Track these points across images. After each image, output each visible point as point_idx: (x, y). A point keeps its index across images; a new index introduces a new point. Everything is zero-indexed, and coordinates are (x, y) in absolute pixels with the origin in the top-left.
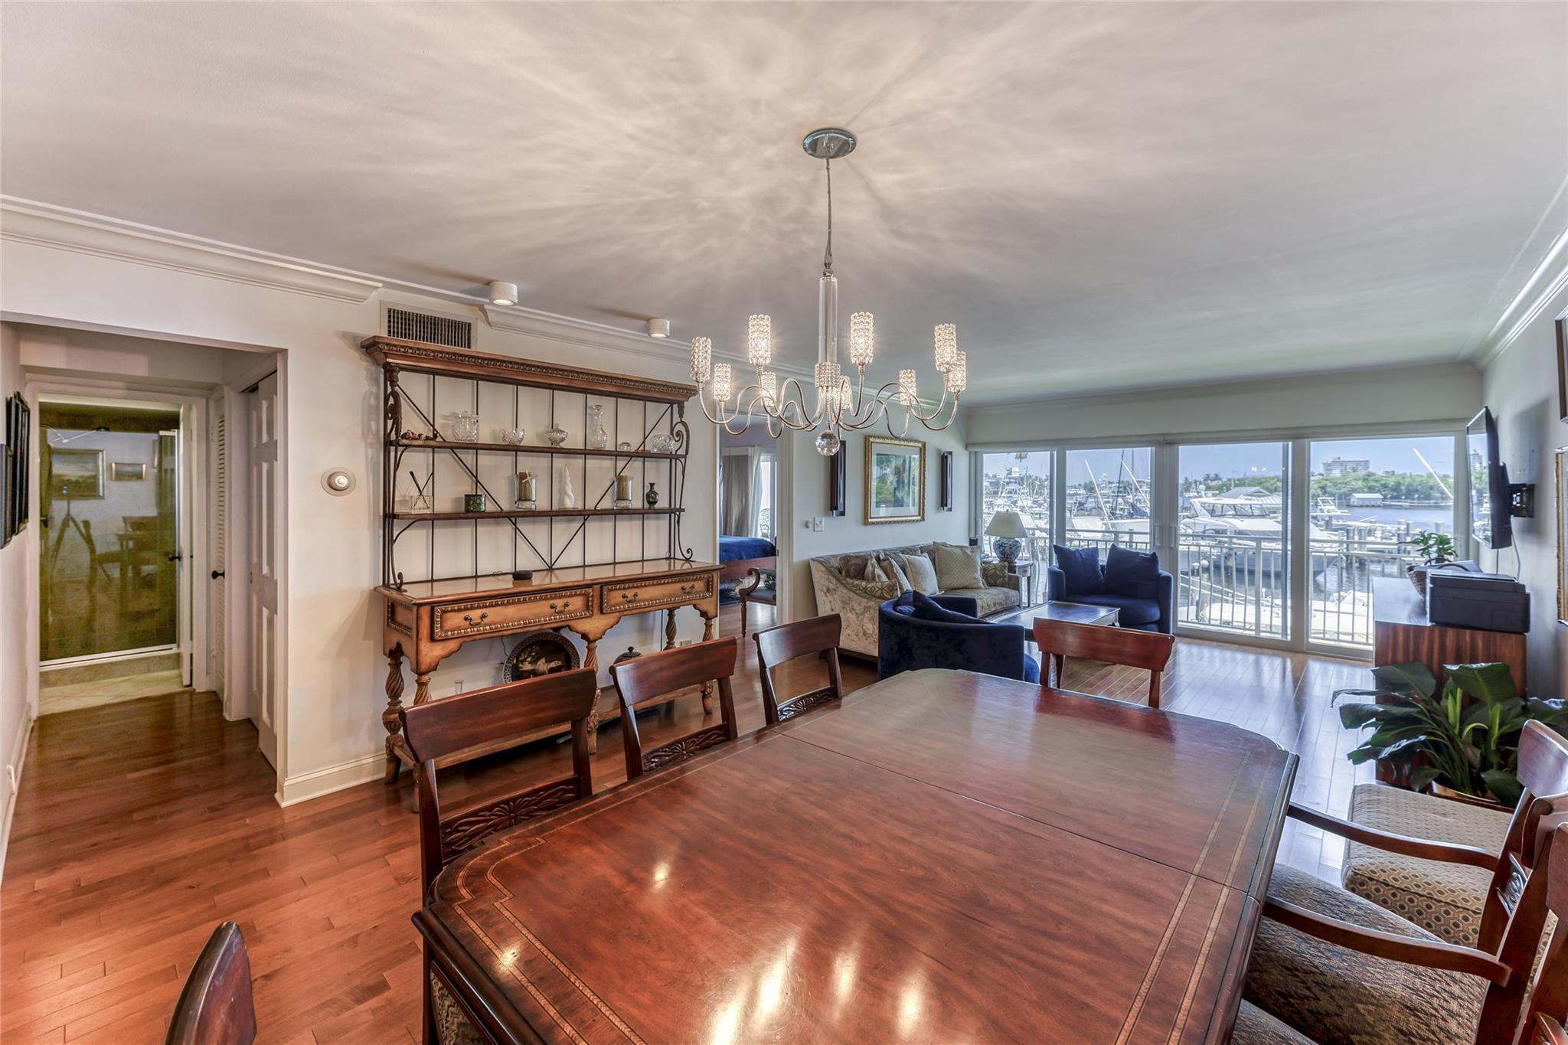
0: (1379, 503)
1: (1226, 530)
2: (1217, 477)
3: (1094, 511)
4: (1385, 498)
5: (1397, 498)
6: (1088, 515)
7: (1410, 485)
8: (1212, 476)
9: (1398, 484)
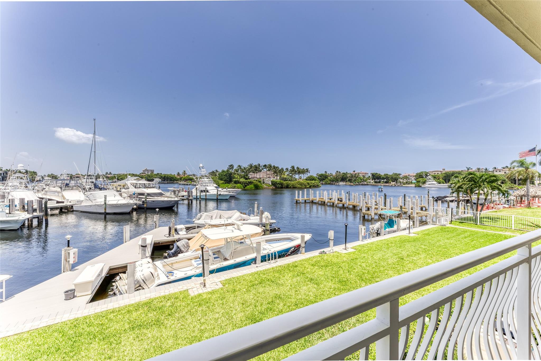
0: (161, 182)
1: (144, 193)
2: (110, 173)
3: (74, 188)
4: (162, 181)
5: (164, 181)
6: (71, 190)
7: (167, 177)
8: (108, 173)
9: (165, 177)
